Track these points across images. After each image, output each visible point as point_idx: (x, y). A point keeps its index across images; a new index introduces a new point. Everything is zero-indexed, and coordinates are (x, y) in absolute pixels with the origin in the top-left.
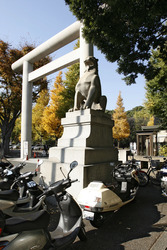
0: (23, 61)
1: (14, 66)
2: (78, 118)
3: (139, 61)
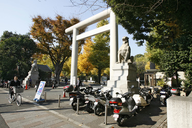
0: (73, 28)
1: (67, 30)
2: (122, 67)
3: (144, 33)
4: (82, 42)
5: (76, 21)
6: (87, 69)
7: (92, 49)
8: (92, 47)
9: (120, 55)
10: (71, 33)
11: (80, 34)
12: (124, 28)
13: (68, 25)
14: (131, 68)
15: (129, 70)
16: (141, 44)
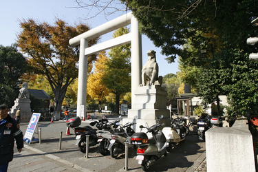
4: (93, 57)
5: (84, 29)
6: (100, 95)
7: (107, 67)
8: (106, 64)
9: (145, 74)
10: (77, 45)
11: (89, 46)
12: (149, 39)
13: (73, 33)
14: (160, 92)
15: (157, 95)
16: (172, 60)
